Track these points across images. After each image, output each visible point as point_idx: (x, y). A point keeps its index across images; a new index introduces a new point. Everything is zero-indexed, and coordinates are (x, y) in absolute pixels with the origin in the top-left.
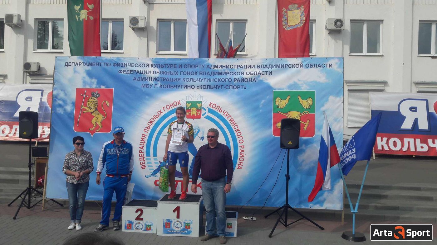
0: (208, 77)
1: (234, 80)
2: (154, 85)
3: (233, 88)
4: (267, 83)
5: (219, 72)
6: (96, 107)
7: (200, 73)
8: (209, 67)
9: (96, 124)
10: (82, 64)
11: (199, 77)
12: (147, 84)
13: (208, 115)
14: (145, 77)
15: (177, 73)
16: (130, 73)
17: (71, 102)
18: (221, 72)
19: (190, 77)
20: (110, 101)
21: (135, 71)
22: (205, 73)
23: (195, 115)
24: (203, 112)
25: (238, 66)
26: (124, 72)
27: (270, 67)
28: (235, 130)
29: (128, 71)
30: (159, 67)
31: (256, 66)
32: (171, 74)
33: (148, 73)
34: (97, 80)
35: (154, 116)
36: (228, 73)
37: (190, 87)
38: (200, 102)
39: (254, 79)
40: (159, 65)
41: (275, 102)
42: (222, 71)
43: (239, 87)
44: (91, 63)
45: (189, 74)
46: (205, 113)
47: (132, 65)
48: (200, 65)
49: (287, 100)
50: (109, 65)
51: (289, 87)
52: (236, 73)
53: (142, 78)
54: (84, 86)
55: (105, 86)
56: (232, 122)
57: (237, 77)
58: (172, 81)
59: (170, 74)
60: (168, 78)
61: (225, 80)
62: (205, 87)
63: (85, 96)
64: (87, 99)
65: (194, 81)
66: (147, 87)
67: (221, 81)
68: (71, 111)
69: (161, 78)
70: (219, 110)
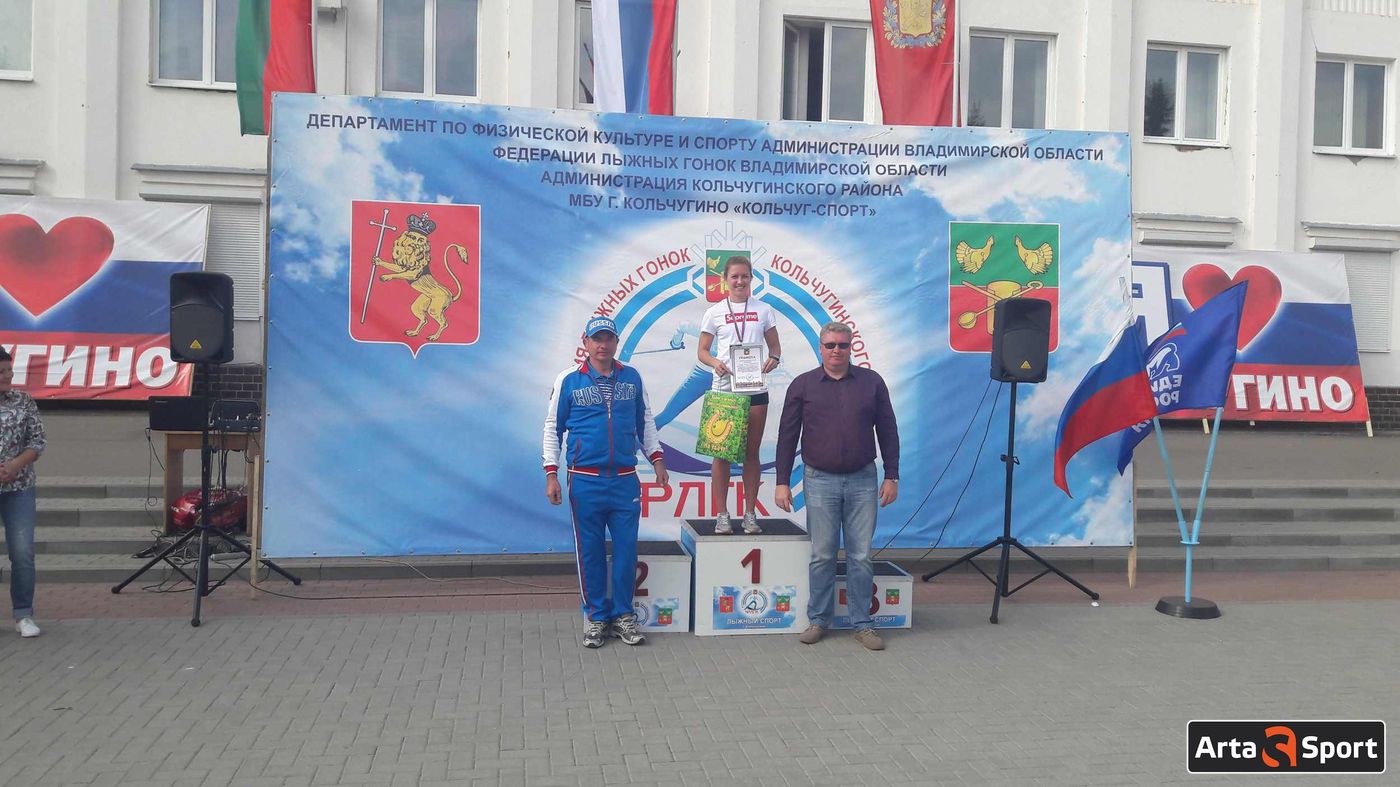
0: (767, 177)
1: (843, 190)
2: (606, 199)
3: (838, 212)
4: (933, 199)
5: (798, 164)
6: (424, 262)
7: (743, 166)
8: (769, 147)
9: (428, 317)
10: (369, 121)
11: (739, 176)
12: (585, 196)
13: (771, 292)
14: (579, 171)
15: (673, 164)
16: (529, 157)
17: (337, 245)
18: (804, 164)
19: (714, 175)
20: (472, 248)
21: (546, 153)
22: (757, 164)
24: (755, 283)
25: (853, 147)
26: (509, 153)
27: (942, 153)
29: (524, 151)
30: (619, 142)
31: (902, 149)
32: (655, 163)
33: (587, 162)
34: (422, 178)
35: (613, 296)
36: (823, 167)
37: (714, 207)
38: (746, 255)
39: (898, 186)
40: (619, 136)
41: (954, 255)
42: (807, 162)
43: (854, 208)
44: (400, 121)
45: (709, 167)
47: (535, 133)
48: (743, 140)
49: (986, 251)
50: (461, 128)
51: (994, 210)
52: (847, 168)
53: (568, 174)
54: (379, 194)
55: (452, 197)
56: (837, 314)
57: (850, 180)
58: (662, 188)
60: (648, 178)
61: (816, 190)
62: (757, 209)
63: (383, 226)
64: (391, 237)
65: (726, 190)
66: (587, 203)
67: (805, 191)
68: (338, 274)
69: (629, 177)
70: (800, 277)
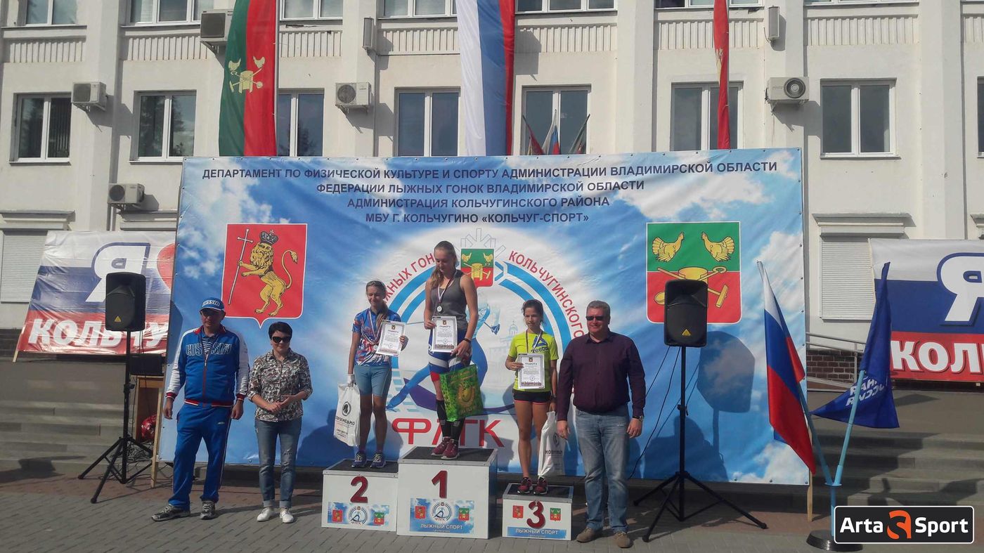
0: (506, 196)
1: (563, 203)
2: (391, 216)
3: (559, 219)
4: (633, 207)
5: (529, 185)
6: (269, 263)
7: (488, 189)
8: (507, 175)
9: (270, 300)
10: (240, 172)
11: (485, 196)
12: (377, 215)
13: (508, 278)
14: (373, 197)
15: (439, 189)
16: (340, 190)
17: (217, 254)
18: (534, 185)
19: (467, 196)
20: (300, 251)
21: (351, 186)
22: (498, 187)
23: (479, 278)
24: (497, 272)
25: (570, 171)
26: (328, 188)
27: (640, 172)
28: (567, 309)
29: (337, 186)
30: (401, 177)
31: (609, 171)
32: (427, 190)
33: (379, 191)
34: (271, 207)
35: (394, 283)
36: (548, 187)
37: (468, 218)
38: (490, 252)
39: (605, 198)
40: (401, 173)
41: (651, 249)
42: (536, 183)
43: (572, 216)
44: (259, 171)
45: (464, 191)
46: (501, 275)
47: (345, 174)
48: (488, 171)
49: (678, 244)
50: (297, 173)
51: (681, 215)
52: (566, 187)
53: (365, 200)
54: (244, 219)
55: (290, 219)
56: (559, 294)
57: (567, 195)
58: (430, 206)
59: (426, 192)
60: (420, 200)
61: (542, 203)
62: (499, 219)
63: (246, 240)
64: (250, 247)
65: (476, 206)
66: (378, 219)
67: (533, 204)
68: (216, 272)
69: (407, 200)
70: (530, 268)
